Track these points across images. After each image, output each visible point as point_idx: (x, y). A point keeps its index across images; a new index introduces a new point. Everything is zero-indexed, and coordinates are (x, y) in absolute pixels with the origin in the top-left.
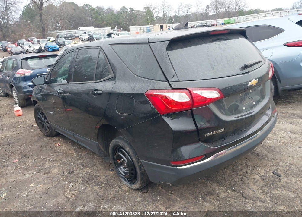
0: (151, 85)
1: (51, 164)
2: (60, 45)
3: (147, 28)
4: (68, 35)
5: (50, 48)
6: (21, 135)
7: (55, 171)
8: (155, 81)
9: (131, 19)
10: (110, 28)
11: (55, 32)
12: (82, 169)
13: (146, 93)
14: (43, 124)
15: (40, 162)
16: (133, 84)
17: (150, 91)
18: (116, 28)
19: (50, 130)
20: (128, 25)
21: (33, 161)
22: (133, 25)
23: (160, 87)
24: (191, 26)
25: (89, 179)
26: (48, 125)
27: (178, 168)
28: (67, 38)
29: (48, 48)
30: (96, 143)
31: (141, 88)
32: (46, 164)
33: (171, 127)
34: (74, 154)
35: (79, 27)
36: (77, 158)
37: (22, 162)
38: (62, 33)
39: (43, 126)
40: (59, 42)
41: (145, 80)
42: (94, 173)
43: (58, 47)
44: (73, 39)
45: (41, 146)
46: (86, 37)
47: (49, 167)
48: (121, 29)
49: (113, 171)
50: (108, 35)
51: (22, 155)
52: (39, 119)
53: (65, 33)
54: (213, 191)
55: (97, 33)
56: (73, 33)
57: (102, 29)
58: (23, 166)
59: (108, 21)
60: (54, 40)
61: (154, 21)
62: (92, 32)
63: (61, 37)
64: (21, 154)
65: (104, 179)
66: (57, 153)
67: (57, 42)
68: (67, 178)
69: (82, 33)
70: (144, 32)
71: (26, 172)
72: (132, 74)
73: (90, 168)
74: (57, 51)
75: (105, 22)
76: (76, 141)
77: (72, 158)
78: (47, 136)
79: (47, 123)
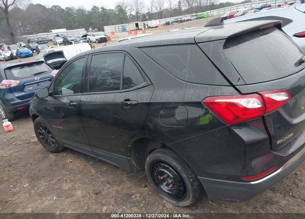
0: (209, 91)
1: (70, 185)
2: (32, 50)
3: (122, 27)
4: (40, 39)
5: (23, 54)
6: (21, 153)
7: (79, 193)
8: (213, 86)
9: (104, 19)
10: (84, 29)
11: (26, 36)
12: (110, 188)
13: (203, 101)
14: (47, 140)
15: (55, 184)
16: (180, 91)
17: (209, 98)
18: (90, 29)
19: (56, 145)
20: (101, 25)
21: (47, 184)
22: (107, 25)
23: (223, 93)
24: (166, 22)
25: (123, 199)
26: (54, 141)
27: (252, 183)
28: (39, 43)
29: (21, 54)
30: (128, 159)
31: (194, 95)
32: (64, 186)
33: (243, 138)
34: (93, 171)
35: (50, 30)
36: (99, 175)
37: (35, 186)
38: (32, 38)
39: (47, 142)
40: (31, 46)
41: (199, 86)
42: (125, 191)
43: (31, 52)
44: (46, 43)
45: (51, 165)
46: (60, 40)
47: (70, 189)
48: (96, 29)
49: (146, 186)
50: (83, 37)
51: (31, 177)
52: (40, 134)
53: (36, 38)
54: (271, 199)
55: (72, 35)
56: (44, 36)
57: (75, 30)
58: (38, 190)
59: (80, 22)
60: (25, 45)
61: (128, 19)
62: (66, 34)
63: (32, 42)
64: (29, 176)
65: (140, 197)
66: (72, 171)
67: (29, 47)
68: (95, 200)
69: (55, 36)
70: (119, 31)
71: (44, 199)
72: (178, 79)
73: (119, 186)
74: (31, 56)
75: (77, 23)
76: (96, 157)
77: (92, 175)
78: (53, 152)
79: (51, 139)
